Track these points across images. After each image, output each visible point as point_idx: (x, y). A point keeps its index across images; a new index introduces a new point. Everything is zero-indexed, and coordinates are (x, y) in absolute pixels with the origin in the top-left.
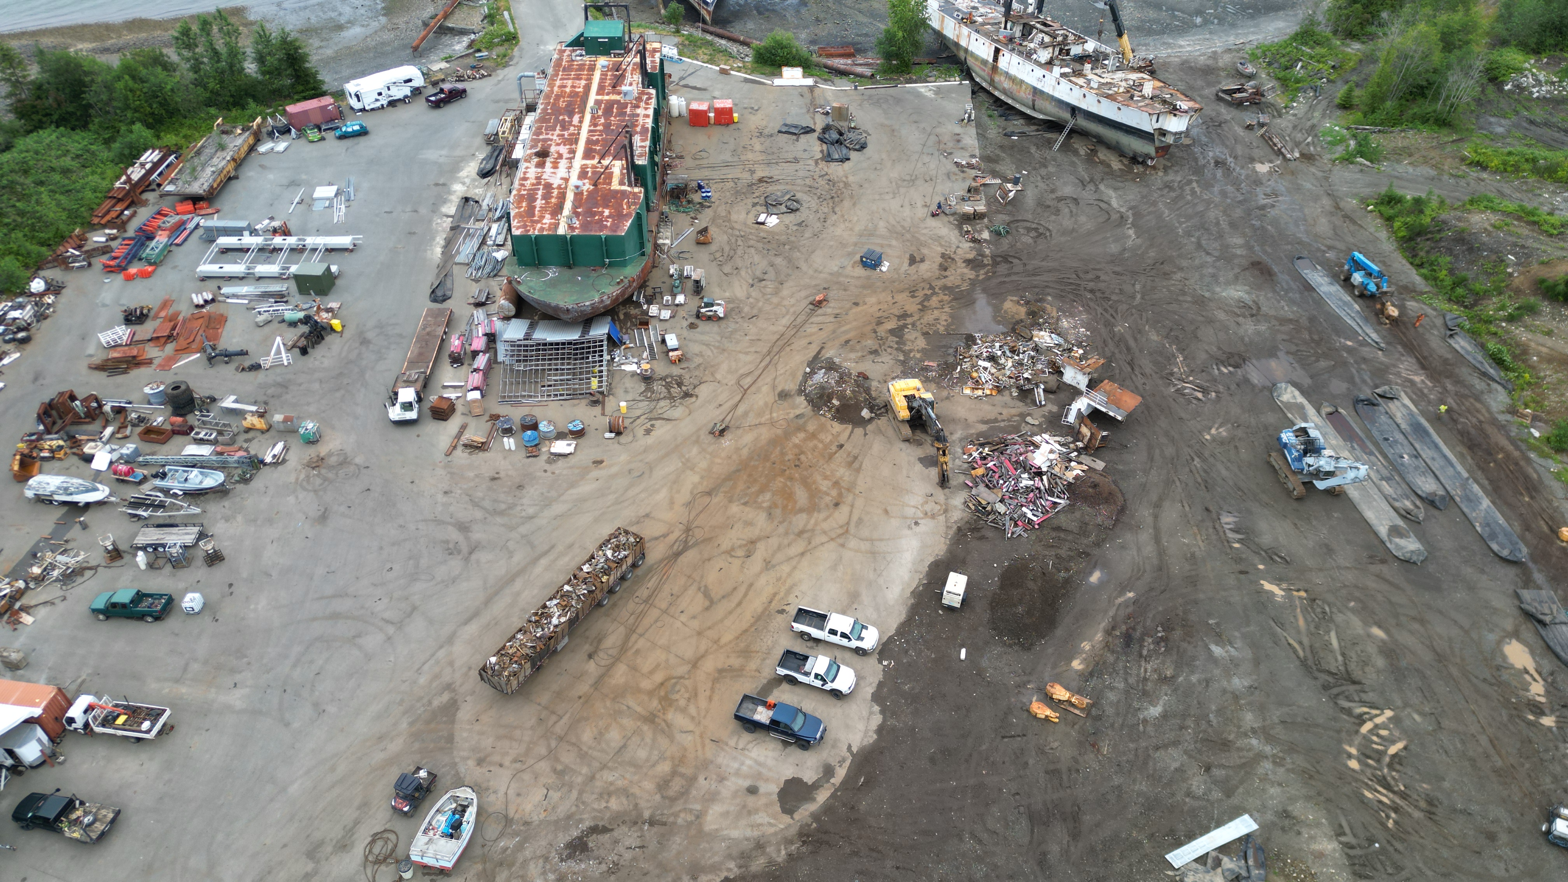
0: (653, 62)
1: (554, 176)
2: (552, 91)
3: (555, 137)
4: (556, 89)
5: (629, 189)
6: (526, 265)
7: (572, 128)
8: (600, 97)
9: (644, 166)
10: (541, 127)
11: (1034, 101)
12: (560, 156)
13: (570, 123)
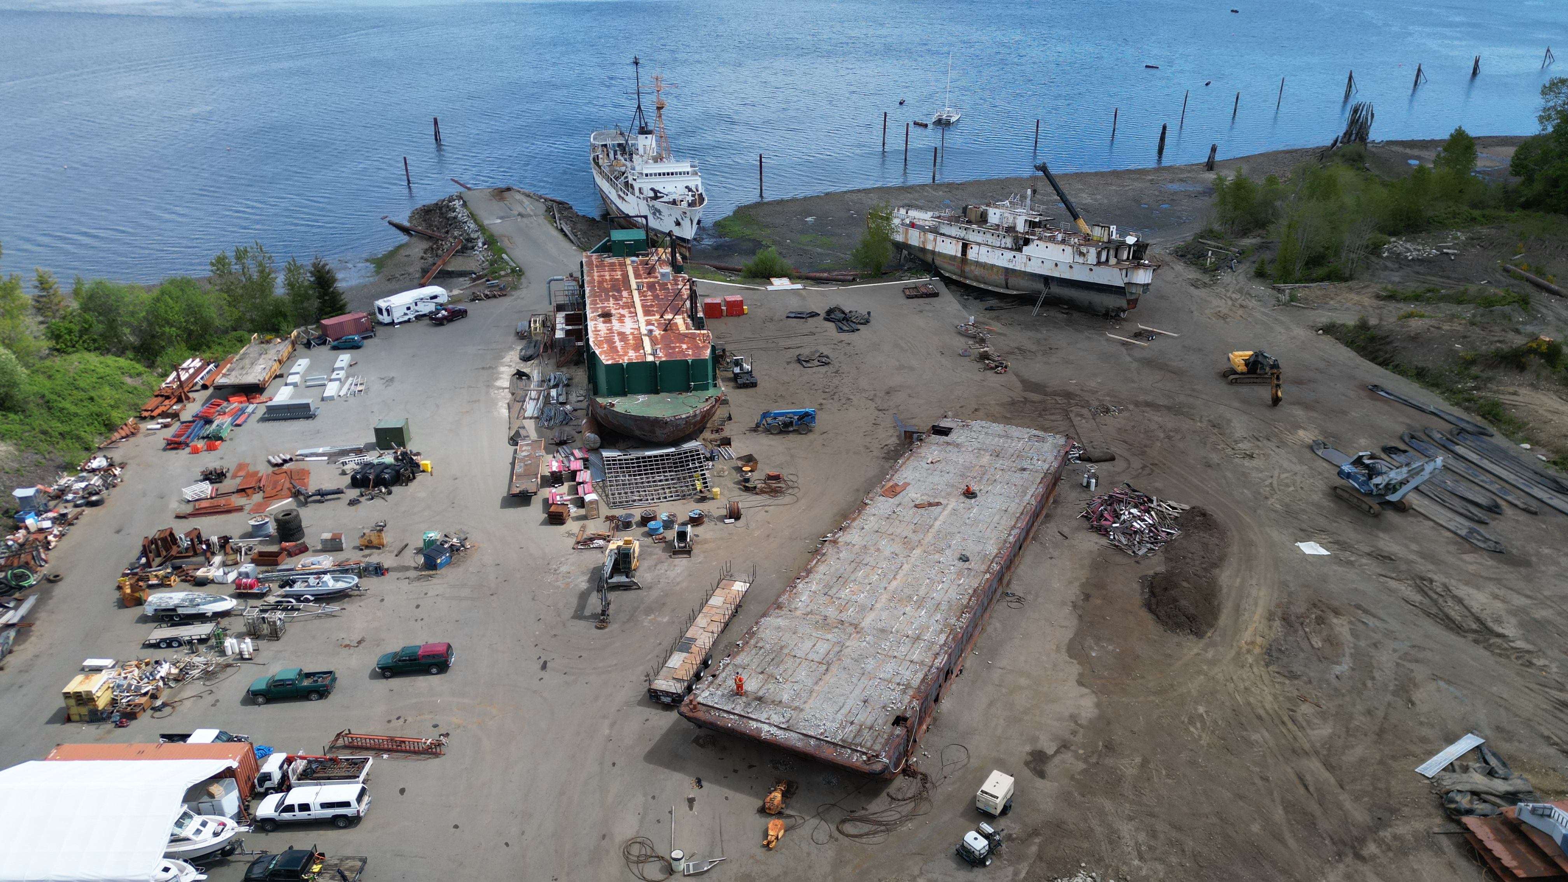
1: (622, 327)
3: (612, 305)
5: (698, 332)
6: (615, 394)
7: (625, 299)
8: (639, 281)
10: (596, 299)
11: (1006, 280)
12: (623, 316)
13: (621, 296)
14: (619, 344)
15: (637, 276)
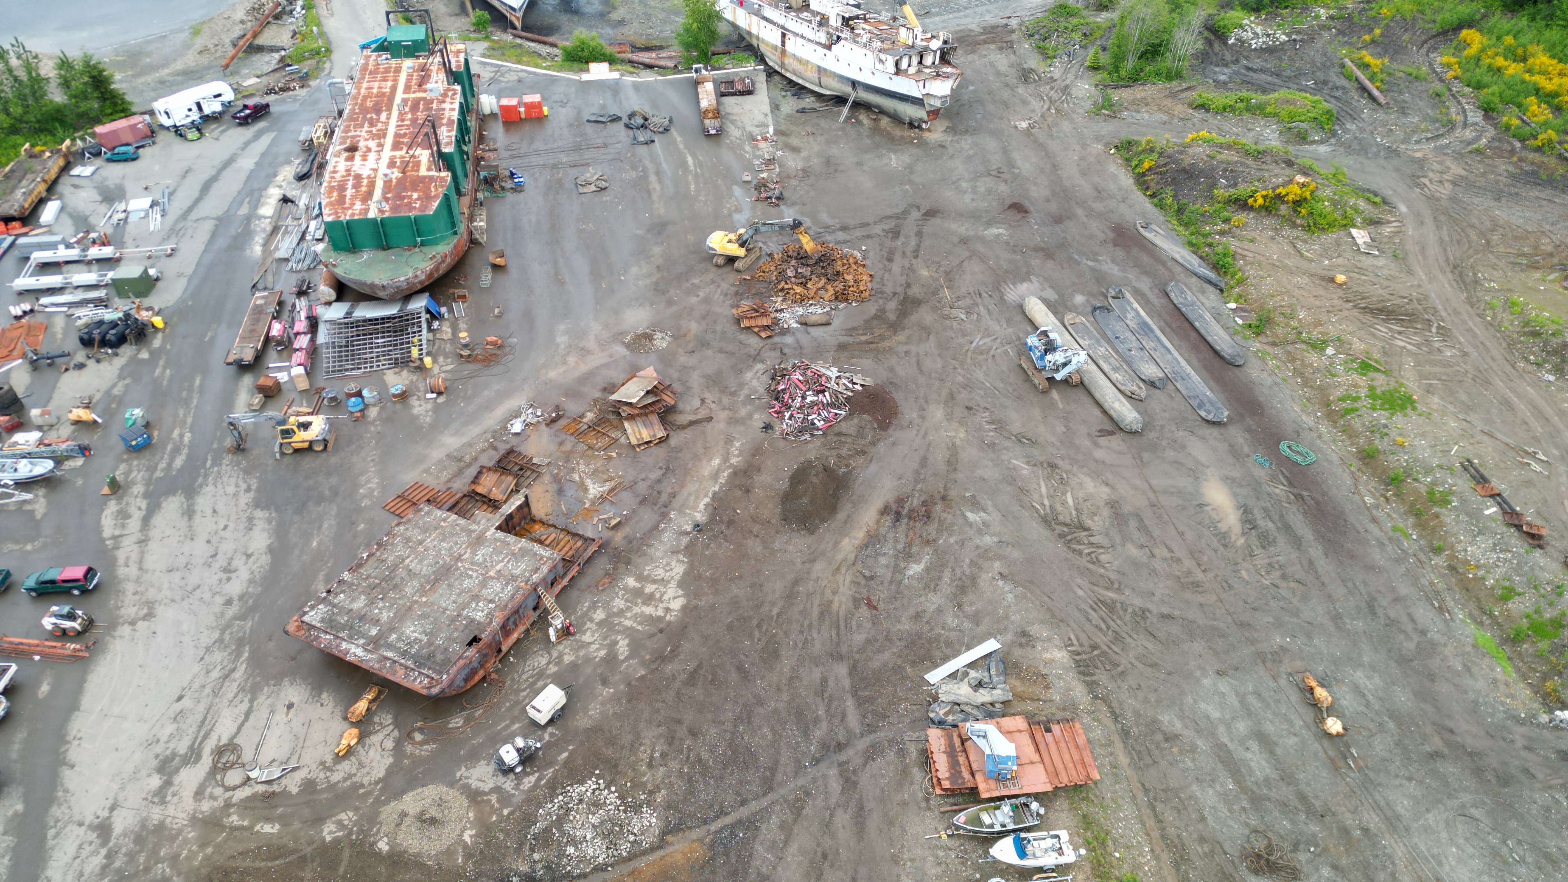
0: (457, 61)
1: (362, 167)
2: (359, 93)
3: (363, 134)
4: (363, 91)
5: (436, 174)
6: (341, 249)
7: (380, 125)
8: (406, 96)
9: (450, 154)
10: (349, 126)
11: (819, 79)
12: (369, 150)
13: (378, 120)
14: (350, 192)
15: (407, 89)
